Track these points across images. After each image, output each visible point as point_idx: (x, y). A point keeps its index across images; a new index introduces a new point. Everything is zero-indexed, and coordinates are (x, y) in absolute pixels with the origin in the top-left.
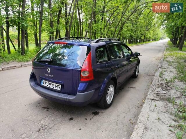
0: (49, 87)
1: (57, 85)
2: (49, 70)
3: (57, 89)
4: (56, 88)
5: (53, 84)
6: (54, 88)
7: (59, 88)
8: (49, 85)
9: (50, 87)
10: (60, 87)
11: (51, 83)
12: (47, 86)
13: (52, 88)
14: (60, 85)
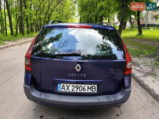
0: (75, 91)
1: (90, 86)
2: (78, 68)
3: (92, 92)
4: (89, 91)
5: (83, 86)
6: (86, 91)
7: (94, 90)
8: (75, 89)
9: (78, 91)
10: (96, 89)
11: (79, 85)
12: (71, 91)
13: (82, 91)
14: (96, 86)
